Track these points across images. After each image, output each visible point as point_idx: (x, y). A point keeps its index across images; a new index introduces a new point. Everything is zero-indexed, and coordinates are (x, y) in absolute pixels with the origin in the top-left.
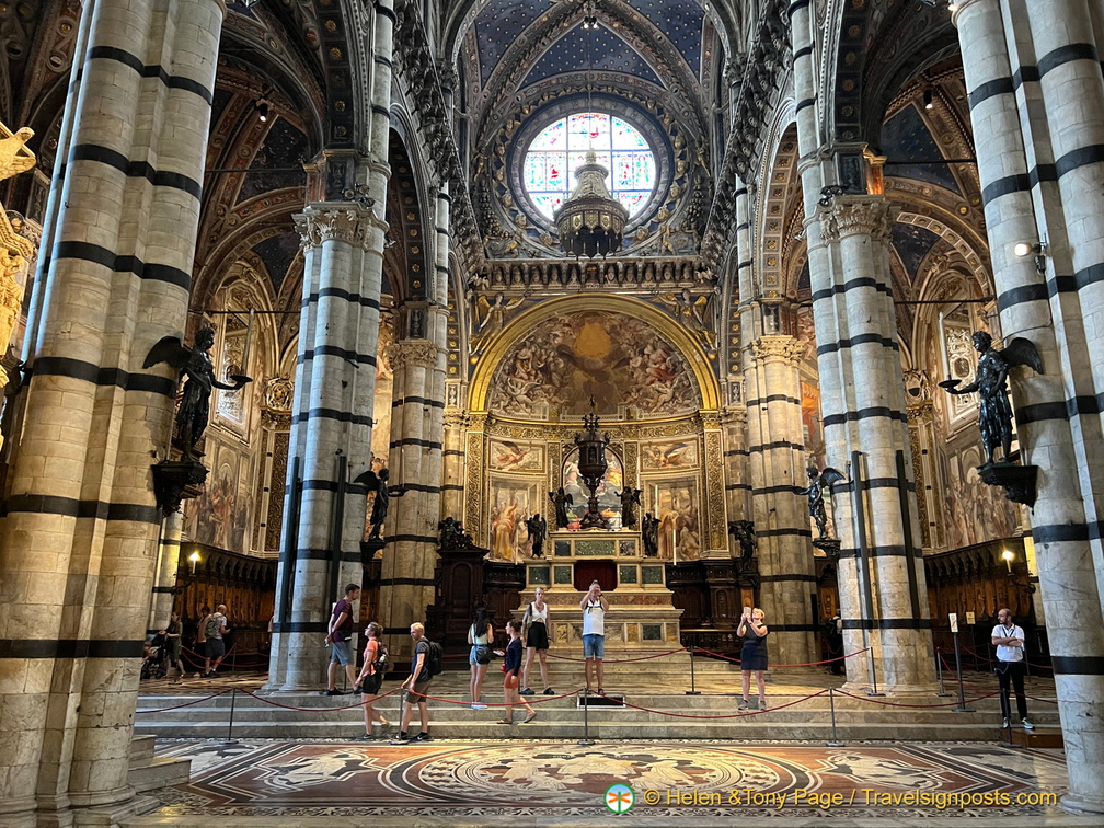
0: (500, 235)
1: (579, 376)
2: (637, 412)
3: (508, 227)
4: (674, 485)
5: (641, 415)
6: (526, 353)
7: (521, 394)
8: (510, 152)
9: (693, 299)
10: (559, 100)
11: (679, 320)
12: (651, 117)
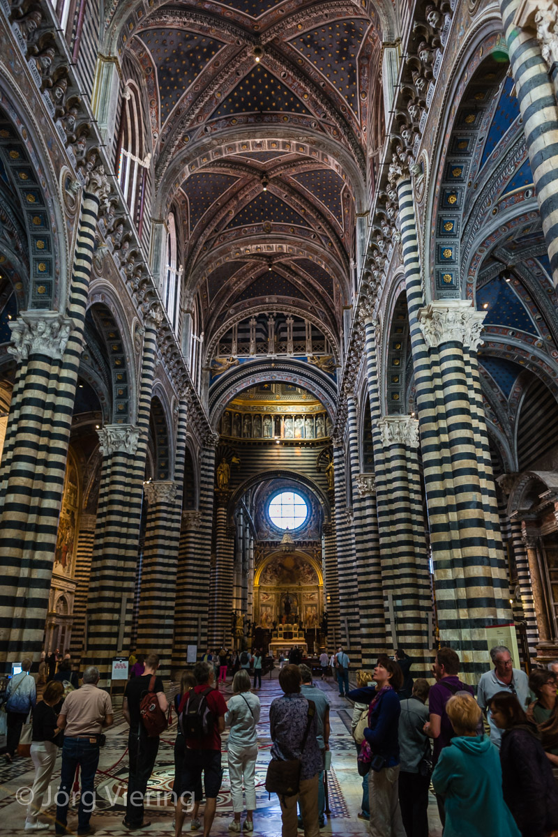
0: (263, 532)
1: (285, 572)
2: (302, 583)
3: (265, 529)
4: (312, 605)
5: (303, 585)
6: (270, 566)
7: (268, 578)
8: (265, 506)
9: (317, 551)
10: (279, 489)
11: (313, 557)
12: (306, 495)
